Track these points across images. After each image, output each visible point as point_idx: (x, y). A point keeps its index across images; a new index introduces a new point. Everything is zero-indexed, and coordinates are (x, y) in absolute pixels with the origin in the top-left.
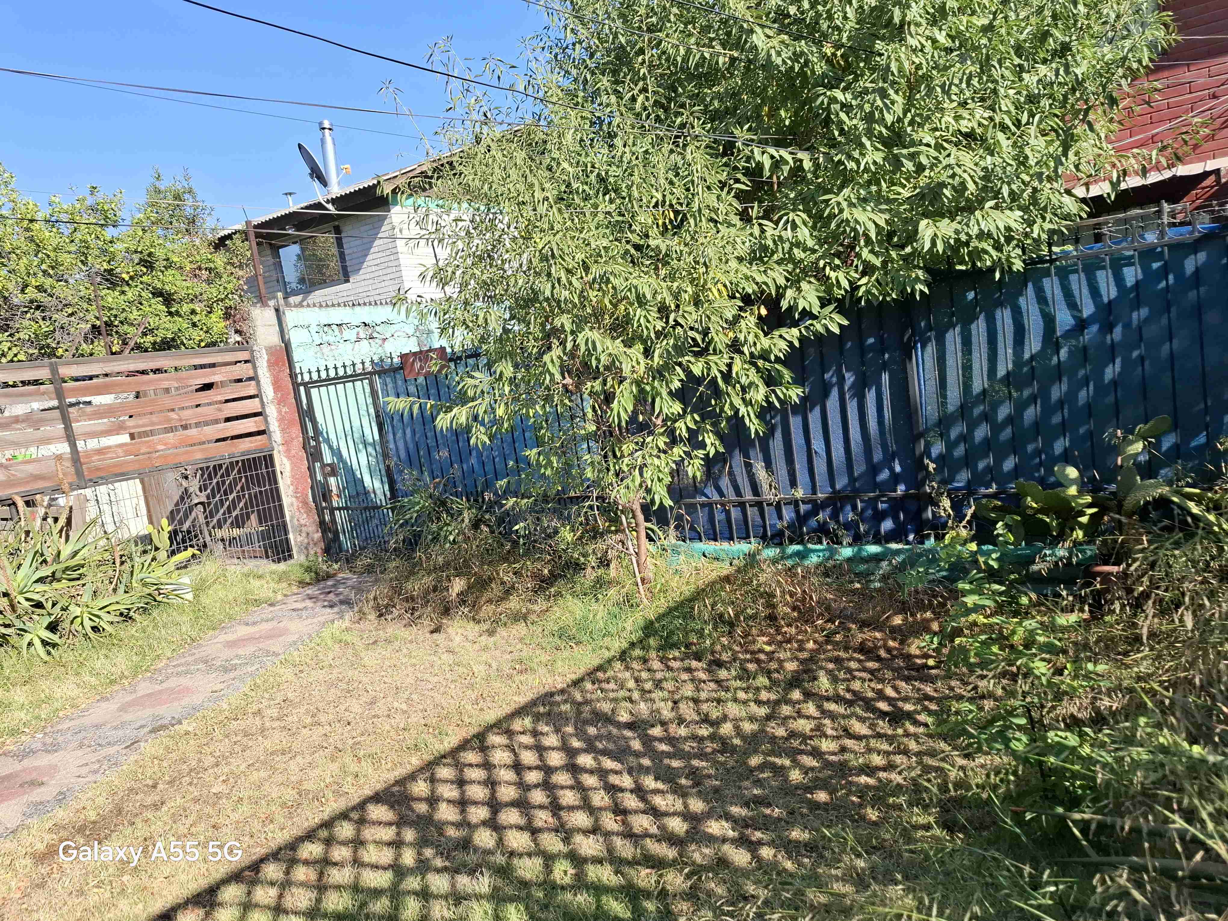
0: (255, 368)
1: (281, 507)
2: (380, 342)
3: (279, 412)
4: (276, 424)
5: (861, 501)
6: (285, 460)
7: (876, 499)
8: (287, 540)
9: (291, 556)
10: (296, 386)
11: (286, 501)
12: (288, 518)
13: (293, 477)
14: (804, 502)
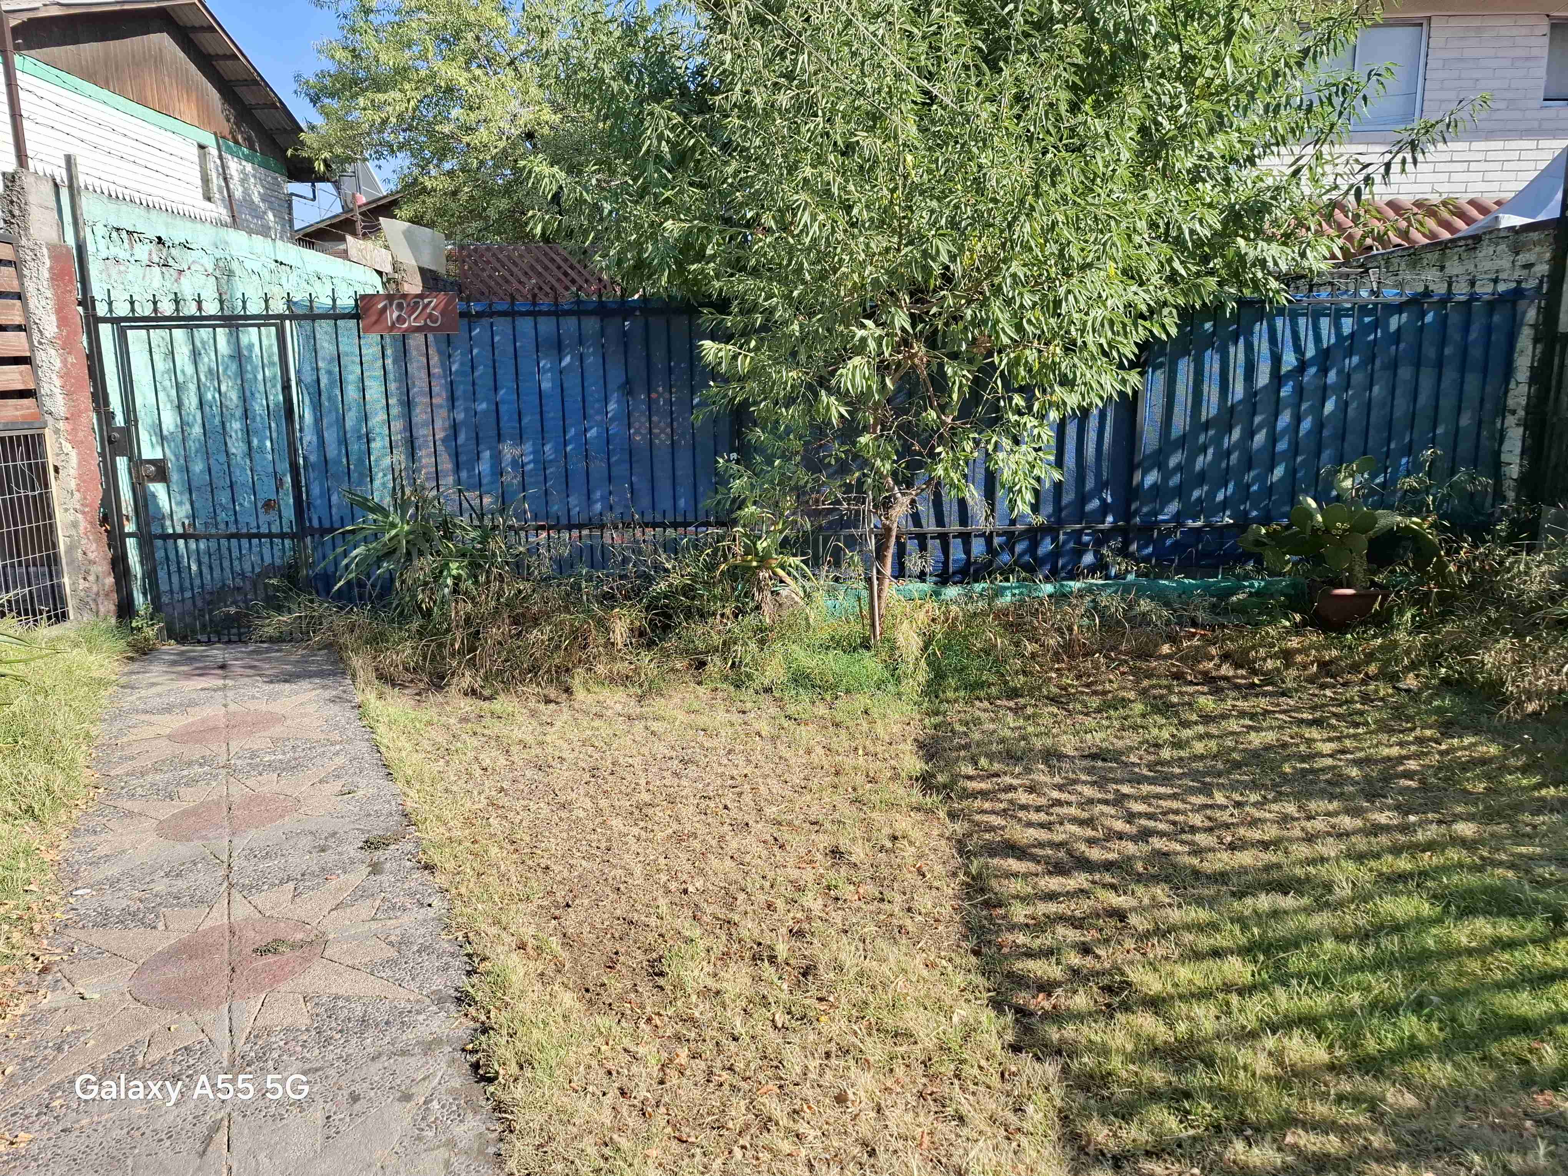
0: (21, 276)
1: (52, 528)
2: (175, 274)
3: (64, 362)
4: (58, 382)
5: (1065, 534)
6: (67, 447)
7: (1080, 532)
8: (60, 586)
9: (64, 616)
10: (92, 322)
11: (61, 518)
12: (62, 548)
13: (80, 476)
14: (998, 535)
